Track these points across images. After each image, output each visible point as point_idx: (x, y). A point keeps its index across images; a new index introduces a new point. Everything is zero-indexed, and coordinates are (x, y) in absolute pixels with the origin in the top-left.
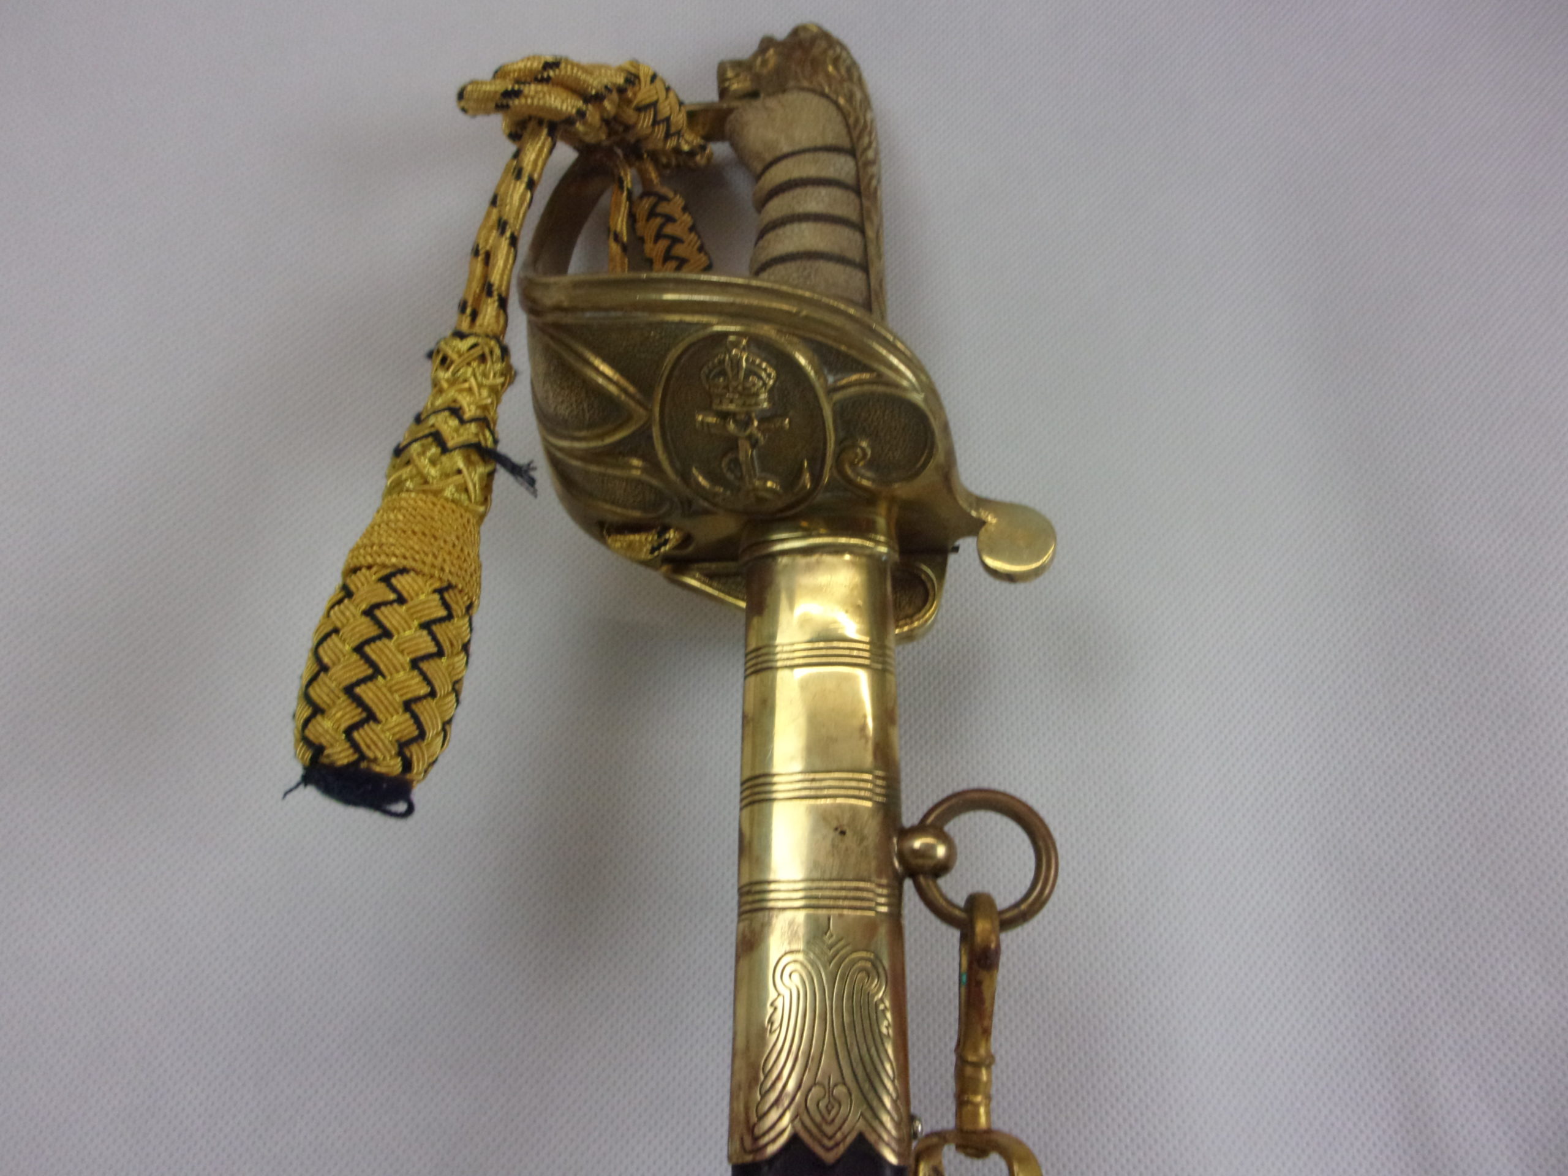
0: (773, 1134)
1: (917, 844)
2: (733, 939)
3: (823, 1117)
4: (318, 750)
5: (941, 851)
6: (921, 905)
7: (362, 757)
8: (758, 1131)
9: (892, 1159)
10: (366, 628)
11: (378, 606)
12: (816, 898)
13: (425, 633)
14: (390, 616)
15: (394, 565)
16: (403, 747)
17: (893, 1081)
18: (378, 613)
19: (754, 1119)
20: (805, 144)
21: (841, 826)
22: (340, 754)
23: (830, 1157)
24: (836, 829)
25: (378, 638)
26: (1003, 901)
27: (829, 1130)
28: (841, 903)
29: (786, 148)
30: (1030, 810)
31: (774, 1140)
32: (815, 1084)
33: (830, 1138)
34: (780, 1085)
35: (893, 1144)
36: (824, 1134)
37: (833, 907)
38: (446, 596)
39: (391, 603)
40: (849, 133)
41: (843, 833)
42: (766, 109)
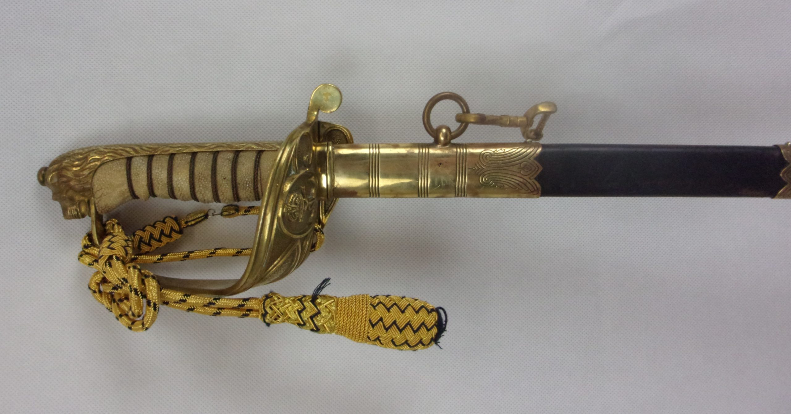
0: (534, 186)
1: (442, 138)
2: (472, 199)
3: (530, 170)
4: (432, 340)
5: (444, 130)
6: (462, 136)
7: (435, 325)
8: (533, 190)
9: (540, 150)
10: (394, 330)
11: (384, 327)
12: (462, 172)
13: (391, 310)
14: (388, 322)
15: (369, 324)
16: (430, 312)
17: (518, 149)
18: (387, 327)
19: (529, 191)
20: (125, 179)
21: (438, 164)
22: (435, 331)
23: (541, 168)
24: (439, 166)
25: (396, 325)
26: (460, 111)
27: (533, 168)
28: (464, 165)
29: (125, 187)
30: (431, 100)
31: (536, 185)
32: (520, 172)
33: (536, 168)
34: (520, 184)
35: (536, 149)
36: (535, 170)
37: (466, 167)
38: (375, 305)
39: (383, 323)
40: (118, 159)
41: (441, 164)
42: (101, 196)
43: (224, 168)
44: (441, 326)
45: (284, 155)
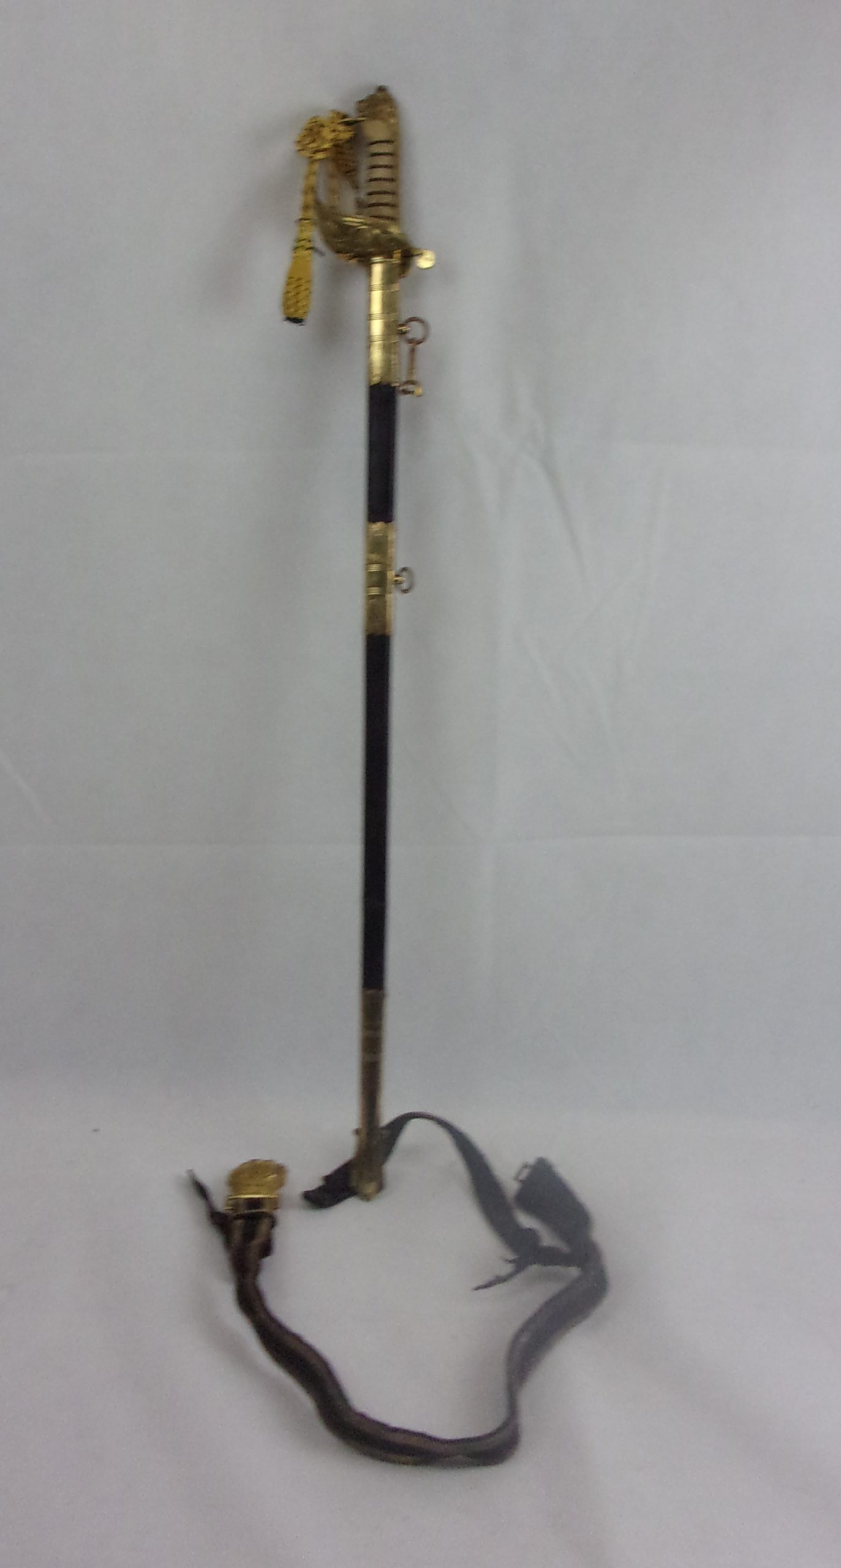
20: (379, 139)
30: (425, 323)
40: (392, 137)
42: (370, 124)
43: (386, 199)
44: (296, 321)
45: (394, 230)
